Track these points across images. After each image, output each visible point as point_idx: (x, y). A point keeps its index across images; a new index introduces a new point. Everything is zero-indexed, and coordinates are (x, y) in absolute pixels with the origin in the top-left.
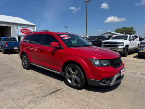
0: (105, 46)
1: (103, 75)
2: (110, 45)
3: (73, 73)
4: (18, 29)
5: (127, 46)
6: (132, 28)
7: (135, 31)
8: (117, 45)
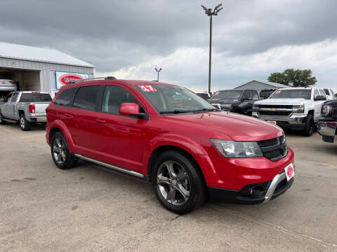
0: (262, 113)
1: (248, 177)
2: (274, 109)
3: (174, 175)
4: (55, 75)
5: (311, 112)
6: (307, 73)
7: (314, 78)
8: (288, 110)
